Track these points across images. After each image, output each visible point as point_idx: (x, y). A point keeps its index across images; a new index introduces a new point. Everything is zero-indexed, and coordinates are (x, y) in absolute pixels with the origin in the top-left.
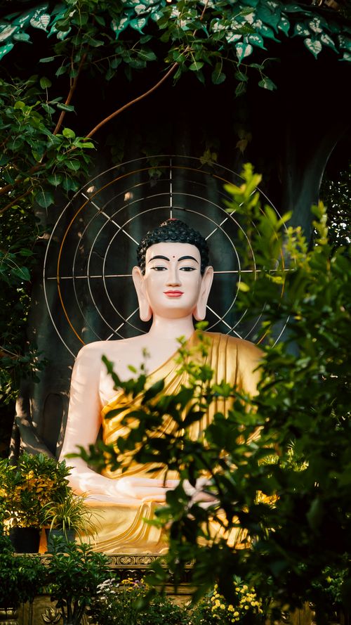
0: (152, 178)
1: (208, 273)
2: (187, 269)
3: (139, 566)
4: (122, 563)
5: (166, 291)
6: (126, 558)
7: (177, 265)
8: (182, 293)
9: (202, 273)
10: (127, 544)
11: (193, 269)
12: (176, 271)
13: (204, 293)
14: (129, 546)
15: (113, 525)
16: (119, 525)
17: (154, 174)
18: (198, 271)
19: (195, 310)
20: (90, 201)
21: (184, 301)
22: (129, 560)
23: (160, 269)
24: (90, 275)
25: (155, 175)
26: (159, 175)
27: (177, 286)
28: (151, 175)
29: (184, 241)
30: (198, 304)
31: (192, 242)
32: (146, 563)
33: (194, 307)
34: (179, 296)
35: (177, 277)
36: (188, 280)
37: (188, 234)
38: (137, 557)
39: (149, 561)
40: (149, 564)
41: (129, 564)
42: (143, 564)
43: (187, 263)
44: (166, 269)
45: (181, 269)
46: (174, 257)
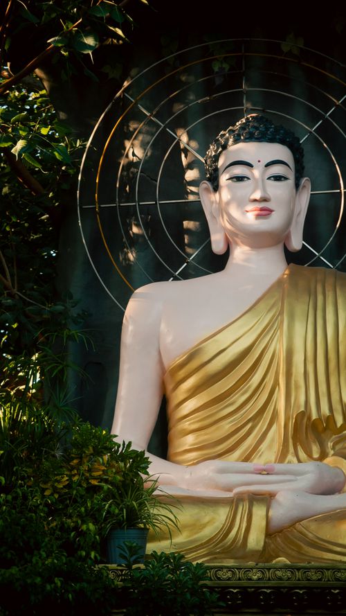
0: (217, 72)
1: (304, 187)
2: (278, 178)
3: (244, 583)
4: (219, 579)
5: (249, 209)
6: (225, 570)
7: (263, 173)
8: (271, 211)
9: (297, 185)
10: (219, 553)
11: (286, 179)
12: (263, 181)
13: (299, 214)
14: (223, 556)
15: (196, 526)
16: (204, 526)
17: (219, 68)
18: (291, 182)
19: (288, 237)
20: (136, 104)
21: (274, 222)
22: (229, 574)
23: (240, 179)
24: (139, 202)
25: (222, 69)
26: (227, 70)
27: (265, 200)
28: (216, 69)
29: (272, 140)
30: (292, 229)
31: (282, 142)
32: (255, 577)
33: (286, 233)
34: (269, 214)
35: (264, 190)
36: (280, 192)
37: (277, 131)
38: (241, 569)
39: (259, 575)
40: (259, 579)
41: (229, 579)
42: (250, 579)
43: (277, 170)
44: (248, 179)
45: (269, 178)
46: (259, 161)
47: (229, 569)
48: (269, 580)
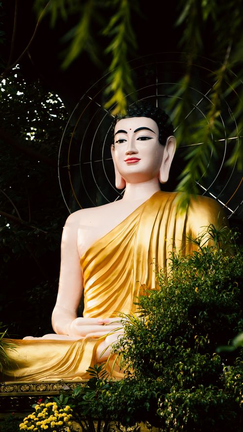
1: (170, 142)
2: (143, 139)
3: (36, 393)
4: (22, 391)
5: (125, 159)
6: (25, 386)
7: (134, 136)
8: (139, 159)
11: (149, 138)
12: (134, 141)
18: (154, 140)
19: (159, 174)
22: (27, 388)
23: (121, 141)
27: (134, 153)
29: (139, 116)
31: (147, 116)
32: (41, 389)
34: (137, 162)
36: (145, 148)
38: (34, 384)
39: (44, 388)
40: (43, 391)
41: (27, 391)
42: (39, 391)
43: (142, 133)
44: (126, 141)
45: (138, 139)
46: (131, 129)
47: (28, 384)
48: (49, 391)
